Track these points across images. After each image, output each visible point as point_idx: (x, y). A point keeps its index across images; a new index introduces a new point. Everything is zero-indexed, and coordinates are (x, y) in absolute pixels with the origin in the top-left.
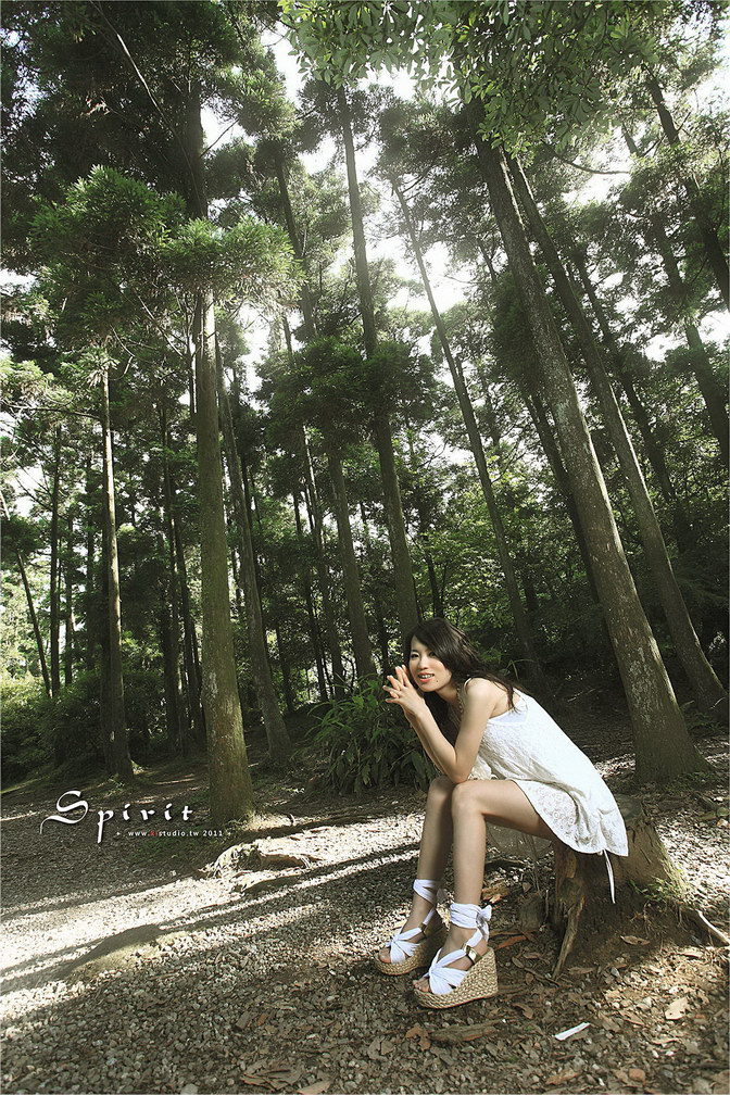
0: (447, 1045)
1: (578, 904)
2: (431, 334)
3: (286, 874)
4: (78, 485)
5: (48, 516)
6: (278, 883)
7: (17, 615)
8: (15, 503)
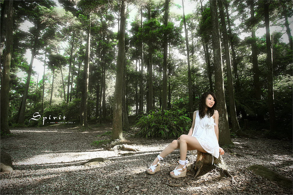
0: (172, 186)
1: (201, 166)
2: (181, 21)
3: (131, 152)
4: (77, 49)
5: (69, 56)
6: (130, 154)
7: (58, 81)
8: (60, 51)
